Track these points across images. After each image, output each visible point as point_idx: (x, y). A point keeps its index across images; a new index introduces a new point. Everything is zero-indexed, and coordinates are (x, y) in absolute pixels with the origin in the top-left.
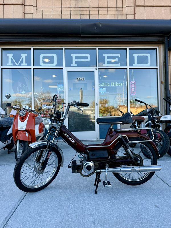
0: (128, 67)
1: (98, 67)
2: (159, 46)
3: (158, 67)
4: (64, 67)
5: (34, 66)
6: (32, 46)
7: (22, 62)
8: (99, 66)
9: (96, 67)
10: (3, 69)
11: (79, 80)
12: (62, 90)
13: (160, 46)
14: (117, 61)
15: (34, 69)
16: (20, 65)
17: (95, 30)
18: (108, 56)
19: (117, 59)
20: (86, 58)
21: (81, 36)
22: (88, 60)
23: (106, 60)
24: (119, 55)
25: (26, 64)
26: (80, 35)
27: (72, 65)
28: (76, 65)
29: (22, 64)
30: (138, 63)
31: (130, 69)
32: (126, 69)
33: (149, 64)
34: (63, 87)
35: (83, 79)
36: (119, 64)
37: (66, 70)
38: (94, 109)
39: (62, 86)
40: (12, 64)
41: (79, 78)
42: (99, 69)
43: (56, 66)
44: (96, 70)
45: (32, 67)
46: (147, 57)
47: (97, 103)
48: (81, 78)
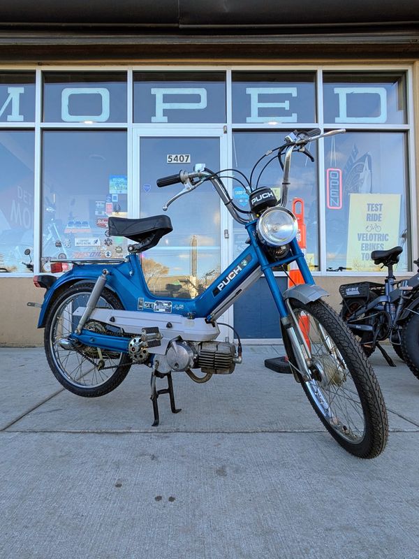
0: (321, 126)
1: (231, 125)
2: (413, 64)
3: (410, 126)
4: (129, 124)
5: (42, 121)
6: (40, 64)
7: (9, 111)
8: (234, 122)
9: (225, 125)
11: (173, 161)
12: (123, 192)
14: (287, 108)
15: (44, 132)
16: (3, 119)
18: (260, 96)
19: (287, 103)
20: (197, 99)
21: (181, 26)
22: (203, 105)
23: (255, 105)
24: (293, 91)
25: (22, 118)
26: (176, 25)
27: (153, 119)
28: (166, 119)
29: (9, 118)
30: (348, 116)
31: (325, 130)
33: (383, 117)
34: (126, 184)
35: (185, 158)
36: (294, 117)
37: (136, 132)
38: (217, 248)
39: (122, 180)
41: (173, 156)
42: (233, 130)
43: (107, 122)
44: (226, 132)
45: (38, 125)
46: (377, 97)
47: (226, 232)
48: (179, 156)
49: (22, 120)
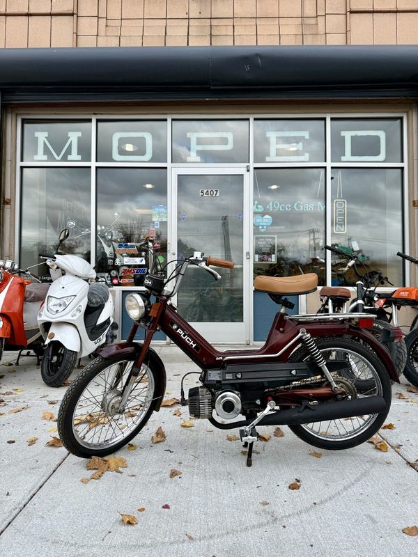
0: (329, 164)
1: (252, 165)
2: (407, 113)
3: (405, 165)
4: (168, 164)
5: (97, 161)
6: (94, 114)
7: (69, 152)
8: (255, 161)
9: (248, 164)
10: (25, 170)
11: (205, 195)
12: (164, 220)
13: (410, 113)
14: (301, 149)
15: (99, 170)
16: (64, 159)
17: (247, 72)
18: (277, 138)
19: (301, 144)
20: (224, 141)
21: (212, 88)
22: (230, 146)
23: (274, 146)
24: (306, 134)
25: (79, 158)
26: (208, 86)
27: (188, 159)
28: (198, 159)
29: (70, 158)
31: (332, 168)
32: (324, 169)
33: (382, 156)
34: (166, 213)
35: (215, 192)
36: (306, 157)
37: (175, 171)
38: (241, 267)
39: (163, 210)
40: (45, 158)
41: (205, 192)
42: (255, 168)
43: (151, 161)
44: (248, 171)
45: (93, 164)
46: (378, 138)
47: (248, 254)
48: (209, 191)
49: (80, 159)
